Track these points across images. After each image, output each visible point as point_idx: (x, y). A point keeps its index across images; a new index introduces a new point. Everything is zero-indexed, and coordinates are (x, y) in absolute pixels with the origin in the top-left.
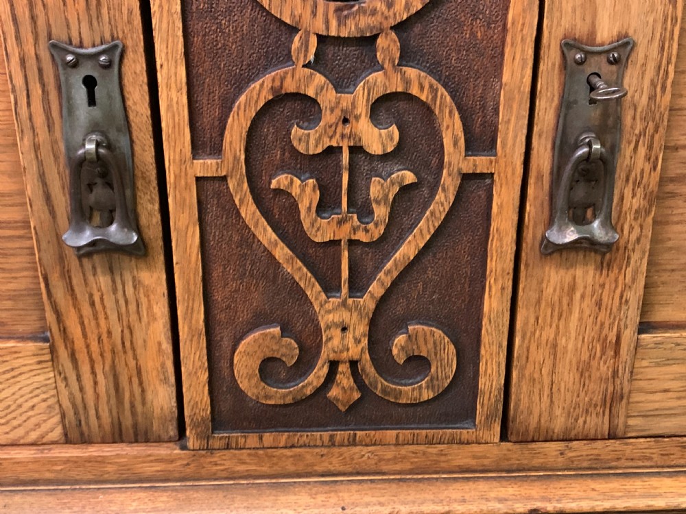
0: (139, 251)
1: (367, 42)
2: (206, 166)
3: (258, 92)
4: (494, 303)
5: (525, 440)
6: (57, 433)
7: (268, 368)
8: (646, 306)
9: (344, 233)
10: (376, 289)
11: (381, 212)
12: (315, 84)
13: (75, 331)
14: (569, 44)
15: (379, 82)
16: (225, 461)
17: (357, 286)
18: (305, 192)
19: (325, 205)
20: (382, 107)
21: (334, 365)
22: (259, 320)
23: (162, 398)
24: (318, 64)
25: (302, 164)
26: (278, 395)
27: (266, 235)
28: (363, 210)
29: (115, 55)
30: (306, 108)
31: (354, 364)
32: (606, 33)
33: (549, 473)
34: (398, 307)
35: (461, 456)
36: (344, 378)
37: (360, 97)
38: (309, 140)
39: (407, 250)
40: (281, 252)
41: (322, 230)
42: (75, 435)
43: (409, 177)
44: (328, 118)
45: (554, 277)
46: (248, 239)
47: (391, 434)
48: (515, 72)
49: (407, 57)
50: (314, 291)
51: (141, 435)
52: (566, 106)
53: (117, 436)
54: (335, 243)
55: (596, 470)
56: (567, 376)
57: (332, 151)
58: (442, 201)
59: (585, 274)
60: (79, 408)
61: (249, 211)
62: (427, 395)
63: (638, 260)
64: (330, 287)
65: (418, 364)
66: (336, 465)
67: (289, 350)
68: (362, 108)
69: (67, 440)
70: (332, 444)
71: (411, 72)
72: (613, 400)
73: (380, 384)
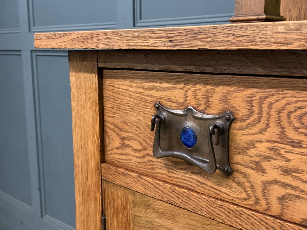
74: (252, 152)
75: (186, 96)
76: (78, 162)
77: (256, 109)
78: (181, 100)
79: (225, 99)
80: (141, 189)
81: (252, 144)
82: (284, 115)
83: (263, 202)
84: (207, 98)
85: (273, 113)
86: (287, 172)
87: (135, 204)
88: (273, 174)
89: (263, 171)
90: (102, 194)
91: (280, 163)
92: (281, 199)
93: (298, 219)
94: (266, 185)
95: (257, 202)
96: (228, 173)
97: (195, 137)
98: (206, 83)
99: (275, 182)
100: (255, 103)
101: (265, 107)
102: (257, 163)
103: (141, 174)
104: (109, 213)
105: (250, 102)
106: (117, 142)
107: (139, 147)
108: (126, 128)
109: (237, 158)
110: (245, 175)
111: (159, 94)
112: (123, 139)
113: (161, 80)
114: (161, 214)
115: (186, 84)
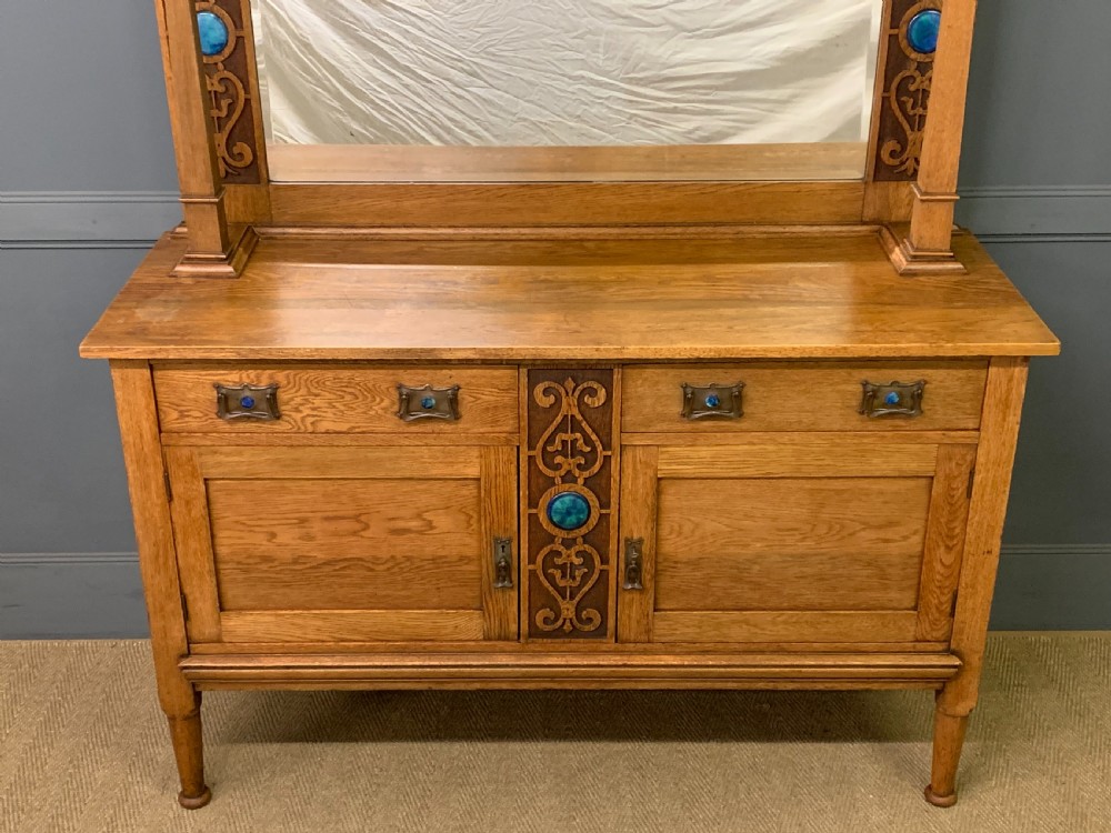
0: (512, 588)
1: (574, 539)
2: (531, 567)
3: (546, 550)
4: (611, 603)
5: (622, 642)
6: (481, 637)
7: (546, 620)
8: (655, 603)
9: (568, 584)
10: (577, 599)
11: (578, 579)
12: (561, 548)
13: (491, 608)
14: (627, 540)
15: (577, 548)
16: (532, 647)
17: (572, 598)
18: (558, 574)
19: (564, 576)
20: (578, 554)
21: (565, 619)
22: (544, 607)
23: (514, 628)
24: (562, 544)
25: (556, 567)
26: (548, 628)
27: (546, 584)
28: (574, 578)
29: (510, 540)
30: (559, 554)
31: (571, 620)
32: (636, 537)
33: (631, 653)
34: (583, 604)
35: (604, 647)
36: (568, 623)
37: (573, 551)
38: (559, 561)
39: (586, 589)
40: (551, 589)
41: (562, 583)
42: (487, 638)
43: (586, 570)
44: (564, 556)
45: (628, 597)
46: (541, 584)
47: (582, 640)
48: (613, 546)
49: (585, 542)
50: (559, 599)
51: (507, 639)
52: (627, 554)
53: (499, 638)
54: (565, 587)
55: (645, 652)
56: (634, 624)
57: (565, 564)
58: (595, 576)
59: (636, 596)
60: (489, 629)
61: (542, 578)
62: (592, 629)
63: (652, 592)
64: (564, 598)
65: (590, 620)
66: (564, 649)
67: (552, 615)
68: (573, 553)
69: (485, 639)
70: (564, 643)
71: (586, 546)
72: (648, 631)
73: (578, 625)
74: (292, 403)
75: (241, 378)
76: (128, 438)
77: (292, 380)
78: (237, 380)
79: (271, 377)
80: (209, 443)
81: (292, 399)
82: (308, 382)
83: (303, 428)
84: (258, 377)
85: (302, 381)
86: (313, 409)
87: (200, 455)
88: (306, 412)
89: (300, 412)
90: (164, 456)
91: (311, 405)
92: (312, 423)
93: (323, 431)
94: (303, 419)
95: (299, 428)
96: (278, 418)
97: (253, 401)
98: (256, 369)
99: (308, 415)
100: (291, 378)
101: (297, 379)
102: (296, 408)
103: (205, 433)
104: (173, 469)
105: (288, 376)
106: (175, 415)
107: (200, 415)
108: (184, 403)
109: (283, 408)
110: (289, 416)
111: (215, 378)
112: (181, 412)
113: (218, 369)
114: (227, 455)
115: (240, 370)
